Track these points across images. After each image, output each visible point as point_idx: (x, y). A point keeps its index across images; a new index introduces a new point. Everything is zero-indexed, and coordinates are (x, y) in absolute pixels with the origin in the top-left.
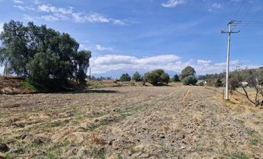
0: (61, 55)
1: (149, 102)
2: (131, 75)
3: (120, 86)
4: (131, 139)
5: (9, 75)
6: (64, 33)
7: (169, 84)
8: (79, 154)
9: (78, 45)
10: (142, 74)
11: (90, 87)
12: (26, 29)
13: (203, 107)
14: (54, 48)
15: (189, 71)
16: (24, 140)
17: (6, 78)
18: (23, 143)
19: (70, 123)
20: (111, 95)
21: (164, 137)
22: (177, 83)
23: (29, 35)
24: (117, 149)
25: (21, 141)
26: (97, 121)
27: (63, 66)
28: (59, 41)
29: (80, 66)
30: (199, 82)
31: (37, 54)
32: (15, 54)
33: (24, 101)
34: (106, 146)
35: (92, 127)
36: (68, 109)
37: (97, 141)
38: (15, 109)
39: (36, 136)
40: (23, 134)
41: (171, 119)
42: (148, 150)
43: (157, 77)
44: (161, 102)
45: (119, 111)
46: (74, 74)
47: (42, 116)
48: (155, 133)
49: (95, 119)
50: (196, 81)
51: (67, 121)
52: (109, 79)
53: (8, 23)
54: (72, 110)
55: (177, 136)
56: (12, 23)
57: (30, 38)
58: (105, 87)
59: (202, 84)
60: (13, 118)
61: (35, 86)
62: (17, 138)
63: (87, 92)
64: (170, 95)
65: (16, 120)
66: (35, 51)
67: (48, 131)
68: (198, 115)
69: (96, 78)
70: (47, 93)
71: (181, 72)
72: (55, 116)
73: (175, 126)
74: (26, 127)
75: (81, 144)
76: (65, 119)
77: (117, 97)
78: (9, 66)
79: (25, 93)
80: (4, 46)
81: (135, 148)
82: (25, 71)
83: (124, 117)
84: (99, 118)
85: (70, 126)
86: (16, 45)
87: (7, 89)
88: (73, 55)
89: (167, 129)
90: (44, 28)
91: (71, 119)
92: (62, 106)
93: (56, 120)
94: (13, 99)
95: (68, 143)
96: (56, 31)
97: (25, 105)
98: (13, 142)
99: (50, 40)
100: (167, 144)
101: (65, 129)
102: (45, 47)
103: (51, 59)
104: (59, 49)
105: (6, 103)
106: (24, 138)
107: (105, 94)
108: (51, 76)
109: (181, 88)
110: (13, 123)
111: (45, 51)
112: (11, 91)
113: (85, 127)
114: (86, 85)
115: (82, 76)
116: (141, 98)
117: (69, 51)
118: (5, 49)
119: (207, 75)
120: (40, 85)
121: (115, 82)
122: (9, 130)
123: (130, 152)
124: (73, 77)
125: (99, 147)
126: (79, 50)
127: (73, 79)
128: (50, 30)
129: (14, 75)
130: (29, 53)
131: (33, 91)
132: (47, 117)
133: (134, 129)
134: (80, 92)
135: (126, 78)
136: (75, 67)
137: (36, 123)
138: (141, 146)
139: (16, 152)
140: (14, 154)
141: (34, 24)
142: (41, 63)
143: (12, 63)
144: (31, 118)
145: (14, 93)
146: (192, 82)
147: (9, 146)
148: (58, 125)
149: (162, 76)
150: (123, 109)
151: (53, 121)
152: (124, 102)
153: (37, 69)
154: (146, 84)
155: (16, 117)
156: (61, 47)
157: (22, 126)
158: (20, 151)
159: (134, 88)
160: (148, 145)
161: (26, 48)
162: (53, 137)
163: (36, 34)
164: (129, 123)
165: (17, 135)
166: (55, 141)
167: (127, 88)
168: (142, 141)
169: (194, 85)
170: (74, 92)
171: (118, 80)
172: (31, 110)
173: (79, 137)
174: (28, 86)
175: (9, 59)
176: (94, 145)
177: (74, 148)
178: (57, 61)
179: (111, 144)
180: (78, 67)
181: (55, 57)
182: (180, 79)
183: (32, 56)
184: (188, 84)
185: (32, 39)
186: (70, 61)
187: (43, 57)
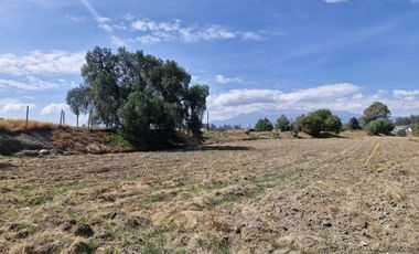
0: (164, 94)
1: (306, 165)
2: (274, 121)
3: (255, 139)
4: (272, 225)
5: (95, 127)
6: (168, 61)
7: (341, 134)
8: (191, 245)
9: (189, 77)
10: (292, 119)
11: (208, 141)
12: (116, 59)
13: (404, 173)
14: (156, 81)
15: (378, 111)
16: (114, 220)
17: (91, 131)
18: (113, 224)
19: (179, 196)
20: (240, 153)
21: (330, 225)
22: (355, 133)
23: (119, 66)
24: (250, 240)
25: (109, 221)
26: (218, 194)
28: (161, 73)
29: (193, 110)
30: (397, 129)
31: (131, 95)
32: (102, 96)
33: (116, 163)
34: (231, 235)
35: (211, 204)
36: (176, 176)
37: (218, 226)
38: (103, 175)
39: (131, 215)
40: (112, 211)
41: (344, 194)
42: (301, 245)
43: (318, 122)
44: (327, 165)
45: (253, 179)
46: (184, 122)
47: (139, 186)
48: (314, 217)
49: (215, 191)
50: (392, 129)
51: (175, 194)
52: (237, 128)
53: (92, 51)
54: (182, 177)
55: (353, 224)
56: (97, 51)
57: (122, 72)
58: (231, 140)
59: (402, 134)
60: (100, 188)
61: (131, 142)
62: (104, 217)
63: (204, 149)
64: (343, 153)
65: (104, 191)
66: (130, 91)
67: (147, 208)
68: (394, 188)
69: (218, 126)
70: (148, 151)
71: (362, 114)
72: (157, 185)
73: (350, 207)
74: (118, 201)
75: (194, 230)
76: (171, 190)
77: (250, 156)
78: (94, 114)
79: (116, 152)
80: (88, 85)
81: (279, 241)
82: (117, 120)
83: (261, 189)
84: (222, 190)
85: (178, 202)
86: (104, 83)
87: (93, 146)
88: (182, 93)
89: (335, 211)
90: (140, 55)
91: (181, 191)
92: (168, 171)
93: (159, 192)
94: (101, 161)
95: (174, 227)
96: (157, 58)
97: (118, 169)
98: (98, 223)
99: (150, 73)
100: (335, 237)
101: (172, 205)
103: (152, 101)
104: (162, 86)
105: (92, 166)
106: (113, 217)
107: (231, 153)
108: (152, 127)
109: (363, 140)
110: (100, 195)
111: (142, 90)
112: (98, 149)
113: (200, 202)
114: (202, 139)
115: (195, 124)
116: (292, 158)
117: (177, 88)
118: (89, 89)
119: (413, 117)
120: (137, 139)
121: (248, 133)
122: (94, 206)
123: (270, 247)
124: (184, 127)
125: (220, 235)
126: (190, 86)
127: (182, 130)
128: (149, 57)
129: (103, 126)
130: (121, 94)
131: (128, 148)
132: (146, 186)
133: (278, 210)
134: (193, 149)
135: (265, 126)
136: (186, 111)
137: (132, 195)
138: (288, 238)
139: (102, 237)
140: (100, 241)
141: (127, 50)
142: (137, 108)
143: (99, 108)
144: (124, 188)
145: (102, 152)
146: (385, 130)
147: (95, 228)
148: (161, 198)
149: (327, 122)
150: (260, 177)
151: (154, 193)
152: (262, 165)
153: (132, 115)
154: (300, 134)
155: (104, 187)
156: (165, 82)
157: (111, 199)
158: (108, 236)
159: (278, 143)
160: (301, 237)
161: (116, 86)
162: (154, 217)
163: (129, 65)
164: (270, 200)
165: (106, 213)
166: (157, 223)
167: (267, 142)
168: (290, 229)
169: (388, 134)
170: (185, 148)
171: (252, 130)
173: (191, 218)
174: (120, 141)
175: (95, 103)
176: (214, 233)
177: (182, 235)
178: (160, 103)
179: (239, 232)
180: (190, 111)
182: (360, 125)
183: (125, 97)
184: (376, 134)
185: (125, 73)
186: (178, 102)
187: (139, 98)
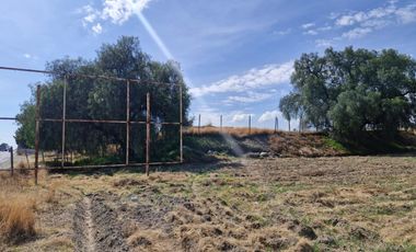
0: (382, 89)
5: (307, 131)
6: (384, 51)
12: (323, 61)
14: (370, 78)
16: (336, 228)
17: (303, 135)
18: (335, 231)
23: (327, 68)
25: (331, 228)
27: (389, 107)
28: (377, 66)
31: (341, 95)
32: (310, 100)
33: (330, 168)
36: (407, 186)
38: (318, 178)
39: (354, 225)
40: (333, 217)
47: (359, 194)
51: (408, 208)
53: (299, 59)
56: (305, 58)
57: (329, 73)
60: (317, 191)
61: (344, 145)
62: (325, 222)
65: (321, 195)
66: (339, 91)
67: (373, 220)
70: (365, 155)
72: (382, 195)
74: (337, 208)
76: (402, 203)
78: (305, 118)
79: (329, 156)
80: (297, 92)
82: (327, 122)
85: (414, 218)
86: (312, 87)
87: (305, 149)
88: (406, 85)
90: (349, 51)
92: (393, 180)
93: (386, 204)
94: (313, 164)
96: (370, 50)
97: (332, 173)
98: (320, 227)
99: (362, 68)
102: (354, 80)
103: (366, 98)
104: (378, 81)
105: (307, 169)
106: (335, 224)
108: (368, 128)
110: (317, 198)
111: (353, 88)
112: (311, 153)
117: (399, 79)
118: (298, 95)
120: (352, 142)
122: (314, 209)
124: (413, 126)
128: (360, 51)
129: (313, 129)
130: (329, 95)
131: (342, 152)
132: (369, 195)
137: (352, 203)
139: (327, 243)
140: (324, 247)
141: (334, 50)
142: (348, 108)
143: (309, 112)
144: (342, 194)
145: (315, 156)
147: (317, 232)
148: (389, 212)
151: (380, 204)
153: (344, 117)
155: (321, 191)
156: (381, 75)
157: (330, 205)
158: (330, 243)
161: (325, 88)
162: (383, 232)
163: (337, 64)
165: (326, 218)
166: (387, 240)
172: (341, 182)
174: (332, 144)
175: (305, 108)
178: (377, 99)
181: (372, 94)
183: (335, 99)
185: (333, 73)
186: (402, 96)
187: (351, 98)
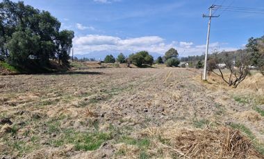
0: (41, 34)
1: (134, 83)
2: (116, 57)
3: (104, 67)
4: (119, 112)
6: (43, 11)
7: (153, 66)
8: (76, 125)
9: (59, 24)
10: (127, 55)
11: (73, 68)
13: (182, 86)
14: (34, 26)
15: (173, 53)
16: (23, 116)
18: (22, 118)
19: (61, 101)
20: (95, 76)
21: (147, 111)
22: (160, 65)
24: (109, 120)
25: (19, 116)
26: (86, 100)
27: (45, 46)
28: (39, 19)
29: (62, 46)
30: (181, 63)
31: (15, 34)
34: (99, 118)
35: (84, 105)
37: (91, 114)
39: (34, 112)
41: (153, 97)
42: (134, 120)
43: (141, 59)
44: (145, 83)
45: (105, 91)
46: (56, 55)
47: (31, 96)
48: (140, 108)
49: (84, 98)
50: (178, 63)
51: (58, 100)
52: (92, 60)
54: (59, 90)
55: (158, 110)
57: (6, 16)
58: (89, 68)
59: (184, 66)
62: (15, 114)
63: (71, 73)
64: (153, 77)
66: (13, 30)
67: (42, 109)
68: (177, 94)
71: (164, 54)
72: (44, 96)
73: (156, 102)
74: (20, 106)
75: (77, 117)
76: (55, 98)
77: (102, 78)
81: (124, 119)
83: (111, 96)
84: (88, 97)
85: (62, 105)
88: (54, 35)
89: (149, 105)
90: (21, 4)
91: (61, 98)
92: (47, 87)
93: (47, 100)
95: (64, 117)
96: (35, 8)
97: (9, 86)
99: (29, 19)
100: (150, 116)
101: (58, 106)
102: (24, 25)
103: (32, 39)
104: (39, 28)
106: (22, 114)
107: (90, 76)
108: (31, 57)
109: (164, 69)
111: (23, 30)
113: (77, 104)
114: (69, 67)
115: (64, 57)
116: (127, 79)
117: (51, 31)
119: (189, 57)
121: (100, 64)
123: (119, 122)
124: (56, 58)
125: (93, 119)
126: (61, 30)
127: (55, 60)
128: (28, 7)
130: (6, 32)
133: (122, 105)
134: (63, 73)
135: (110, 60)
136: (57, 47)
137: (28, 102)
138: (128, 117)
139: (20, 124)
142: (20, 43)
144: (20, 97)
146: (175, 64)
148: (49, 103)
149: (146, 58)
150: (109, 90)
151: (44, 100)
152: (110, 83)
153: (16, 48)
154: (131, 65)
155: (6, 97)
156: (41, 26)
159: (118, 70)
160: (134, 116)
161: (3, 27)
162: (49, 113)
163: (13, 11)
164: (117, 101)
165: (15, 112)
167: (112, 70)
168: (128, 114)
169: (177, 66)
170: (57, 73)
171: (102, 62)
172: (16, 91)
173: (74, 112)
176: (89, 117)
177: (70, 121)
178: (38, 40)
179: (103, 116)
180: (60, 47)
181: (35, 37)
182: (163, 61)
183: (10, 35)
184: (171, 66)
185: (9, 17)
186: (52, 41)
187: (22, 36)
